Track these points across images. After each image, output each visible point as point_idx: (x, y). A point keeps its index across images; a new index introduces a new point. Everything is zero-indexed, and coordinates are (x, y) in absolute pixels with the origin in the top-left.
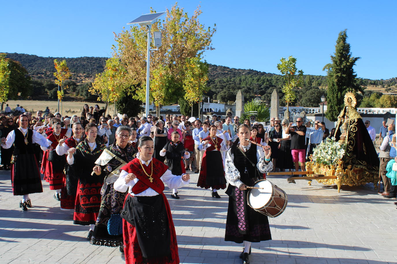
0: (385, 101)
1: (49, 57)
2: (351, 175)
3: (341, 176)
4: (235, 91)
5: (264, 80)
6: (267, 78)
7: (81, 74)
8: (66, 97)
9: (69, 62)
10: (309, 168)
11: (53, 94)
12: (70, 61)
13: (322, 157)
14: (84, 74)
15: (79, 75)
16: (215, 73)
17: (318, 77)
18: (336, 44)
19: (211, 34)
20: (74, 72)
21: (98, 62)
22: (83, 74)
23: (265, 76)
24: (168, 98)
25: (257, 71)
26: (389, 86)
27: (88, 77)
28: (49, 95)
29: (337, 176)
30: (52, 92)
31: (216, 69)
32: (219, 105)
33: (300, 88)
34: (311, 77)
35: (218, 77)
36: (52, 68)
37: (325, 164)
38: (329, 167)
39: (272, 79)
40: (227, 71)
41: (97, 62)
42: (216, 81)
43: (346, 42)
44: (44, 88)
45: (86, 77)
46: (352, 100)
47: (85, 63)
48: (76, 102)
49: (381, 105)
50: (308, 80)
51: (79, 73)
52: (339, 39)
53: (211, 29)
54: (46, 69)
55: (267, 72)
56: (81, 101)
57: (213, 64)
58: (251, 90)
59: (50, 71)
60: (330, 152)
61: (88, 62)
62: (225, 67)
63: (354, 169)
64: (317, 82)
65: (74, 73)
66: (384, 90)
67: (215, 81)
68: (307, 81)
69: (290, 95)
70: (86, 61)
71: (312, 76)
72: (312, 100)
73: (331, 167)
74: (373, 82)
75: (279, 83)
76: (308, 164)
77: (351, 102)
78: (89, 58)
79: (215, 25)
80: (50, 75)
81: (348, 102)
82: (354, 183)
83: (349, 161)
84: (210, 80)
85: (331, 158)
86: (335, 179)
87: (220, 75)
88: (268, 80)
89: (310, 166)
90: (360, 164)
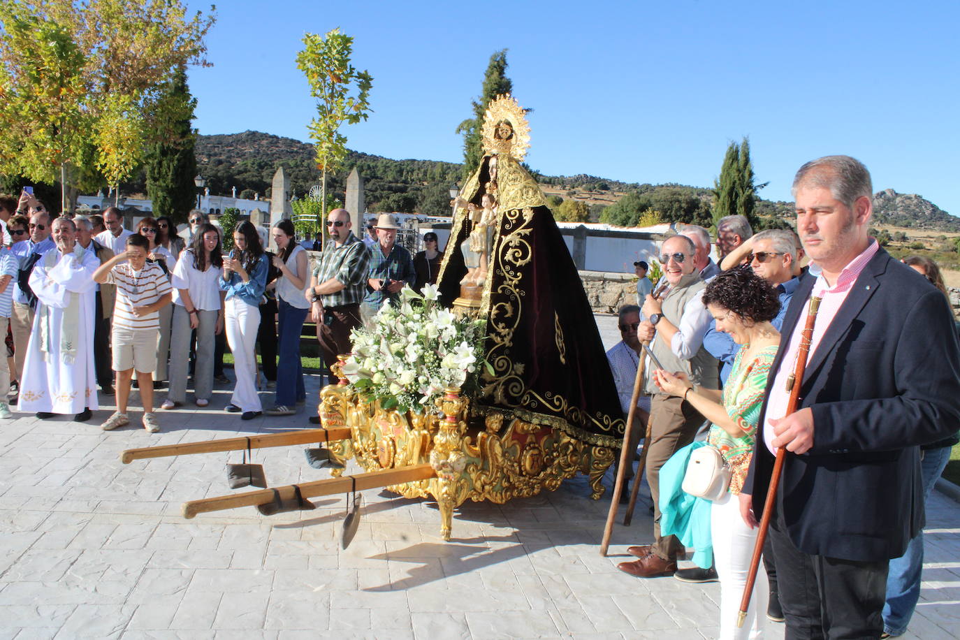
0: (568, 211)
2: (500, 459)
3: (453, 470)
4: (308, 184)
5: (362, 167)
6: (369, 163)
10: (333, 411)
13: (382, 371)
16: (275, 150)
17: (457, 166)
18: (484, 78)
19: (201, 29)
23: (365, 160)
25: (352, 151)
26: (573, 188)
29: (439, 473)
31: (276, 143)
32: (256, 202)
33: (425, 183)
34: (445, 166)
35: (279, 158)
37: (390, 404)
38: (408, 417)
39: (376, 166)
40: (297, 147)
42: (275, 165)
43: (504, 75)
46: (512, 131)
49: (562, 217)
50: (440, 170)
52: (489, 67)
53: (204, 17)
55: (369, 153)
57: (271, 134)
58: (337, 183)
60: (412, 355)
62: (292, 141)
63: (514, 432)
64: (455, 175)
66: (565, 194)
67: (274, 164)
68: (437, 171)
69: (330, 146)
71: (447, 164)
72: (443, 204)
73: (415, 421)
74: (548, 180)
75: (389, 173)
76: (328, 395)
77: (510, 137)
79: (214, 7)
82: (512, 487)
83: (495, 389)
84: (263, 161)
85: (416, 380)
86: (432, 480)
87: (284, 154)
88: (369, 167)
89: (338, 405)
90: (541, 409)
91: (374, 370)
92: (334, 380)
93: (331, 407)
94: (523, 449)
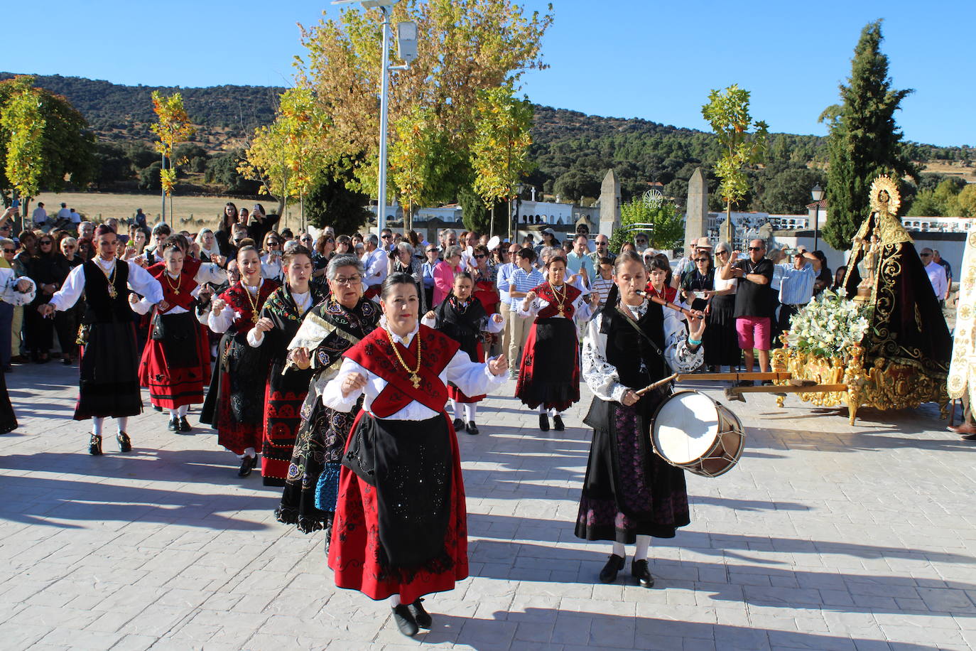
1: (140, 85)
2: (883, 383)
3: (857, 384)
4: (598, 174)
5: (671, 146)
6: (679, 140)
7: (219, 129)
8: (181, 184)
9: (189, 97)
10: (780, 364)
11: (149, 177)
12: (192, 96)
13: (813, 337)
14: (227, 129)
15: (213, 132)
16: (550, 126)
17: (806, 140)
18: (853, 55)
19: (540, 29)
20: (201, 123)
21: (261, 100)
22: (223, 129)
23: (674, 137)
24: (431, 189)
25: (654, 124)
27: (235, 136)
28: (140, 180)
29: (849, 386)
30: (146, 174)
31: (553, 116)
32: (559, 206)
33: (760, 166)
34: (788, 140)
35: (556, 137)
36: (148, 113)
37: (819, 354)
38: (829, 362)
39: (690, 144)
40: (580, 122)
41: (256, 98)
42: (551, 148)
43: (878, 51)
44: (128, 162)
45: (231, 135)
46: (889, 197)
47: (227, 101)
48: (206, 198)
49: (962, 210)
50: (781, 146)
51: (213, 126)
52: (861, 42)
53: (540, 17)
54: (133, 115)
55: (679, 126)
56: (219, 196)
57: (544, 105)
58: (638, 169)
59: (142, 121)
60: (832, 326)
61: (235, 98)
62: (573, 113)
63: (891, 371)
64: (802, 153)
65: (200, 127)
66: (971, 173)
67: (549, 146)
68: (777, 148)
69: (735, 182)
70: (231, 95)
71: (791, 136)
72: (790, 197)
73: (834, 362)
74: (942, 153)
75: (709, 153)
76: (776, 354)
77: (888, 201)
78: (237, 87)
79: (551, 6)
80: (142, 129)
81: (881, 201)
82: (890, 401)
83: (879, 348)
84: (535, 144)
85: (835, 339)
86: (844, 392)
87: (562, 132)
88: (680, 146)
89: (782, 360)
90: (907, 356)
91: (808, 336)
92: (779, 345)
93: (778, 361)
94: (896, 380)
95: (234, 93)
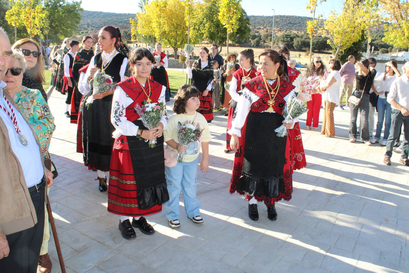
1: (252, 15)
11: (255, 42)
12: (267, 18)
14: (278, 29)
20: (270, 27)
21: (289, 20)
22: (277, 29)
28: (252, 43)
45: (278, 31)
47: (278, 20)
51: (273, 28)
61: (280, 19)
65: (269, 28)
70: (279, 18)
78: (281, 16)
95: (280, 17)
